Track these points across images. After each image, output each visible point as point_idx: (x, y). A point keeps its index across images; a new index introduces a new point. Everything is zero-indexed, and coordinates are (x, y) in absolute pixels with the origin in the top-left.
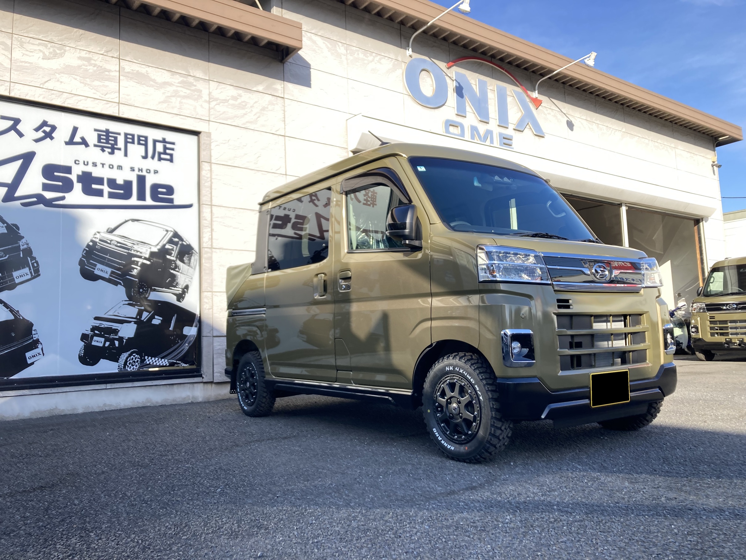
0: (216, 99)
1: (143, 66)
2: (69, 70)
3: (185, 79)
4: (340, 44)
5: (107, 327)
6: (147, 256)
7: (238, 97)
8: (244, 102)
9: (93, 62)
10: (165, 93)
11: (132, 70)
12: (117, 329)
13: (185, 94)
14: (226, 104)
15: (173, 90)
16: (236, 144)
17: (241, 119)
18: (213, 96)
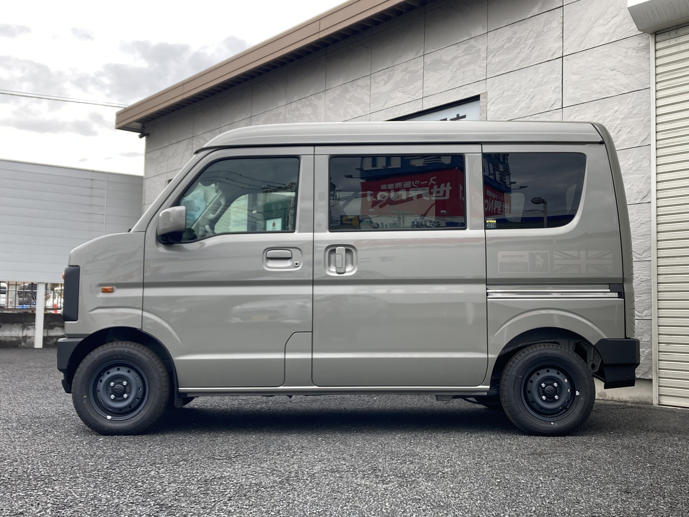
1: (439, 51)
2: (396, 87)
3: (467, 45)
7: (513, 36)
8: (519, 37)
10: (453, 69)
11: (431, 61)
13: (467, 61)
14: (501, 51)
15: (458, 63)
16: (510, 93)
17: (515, 61)
18: (490, 49)
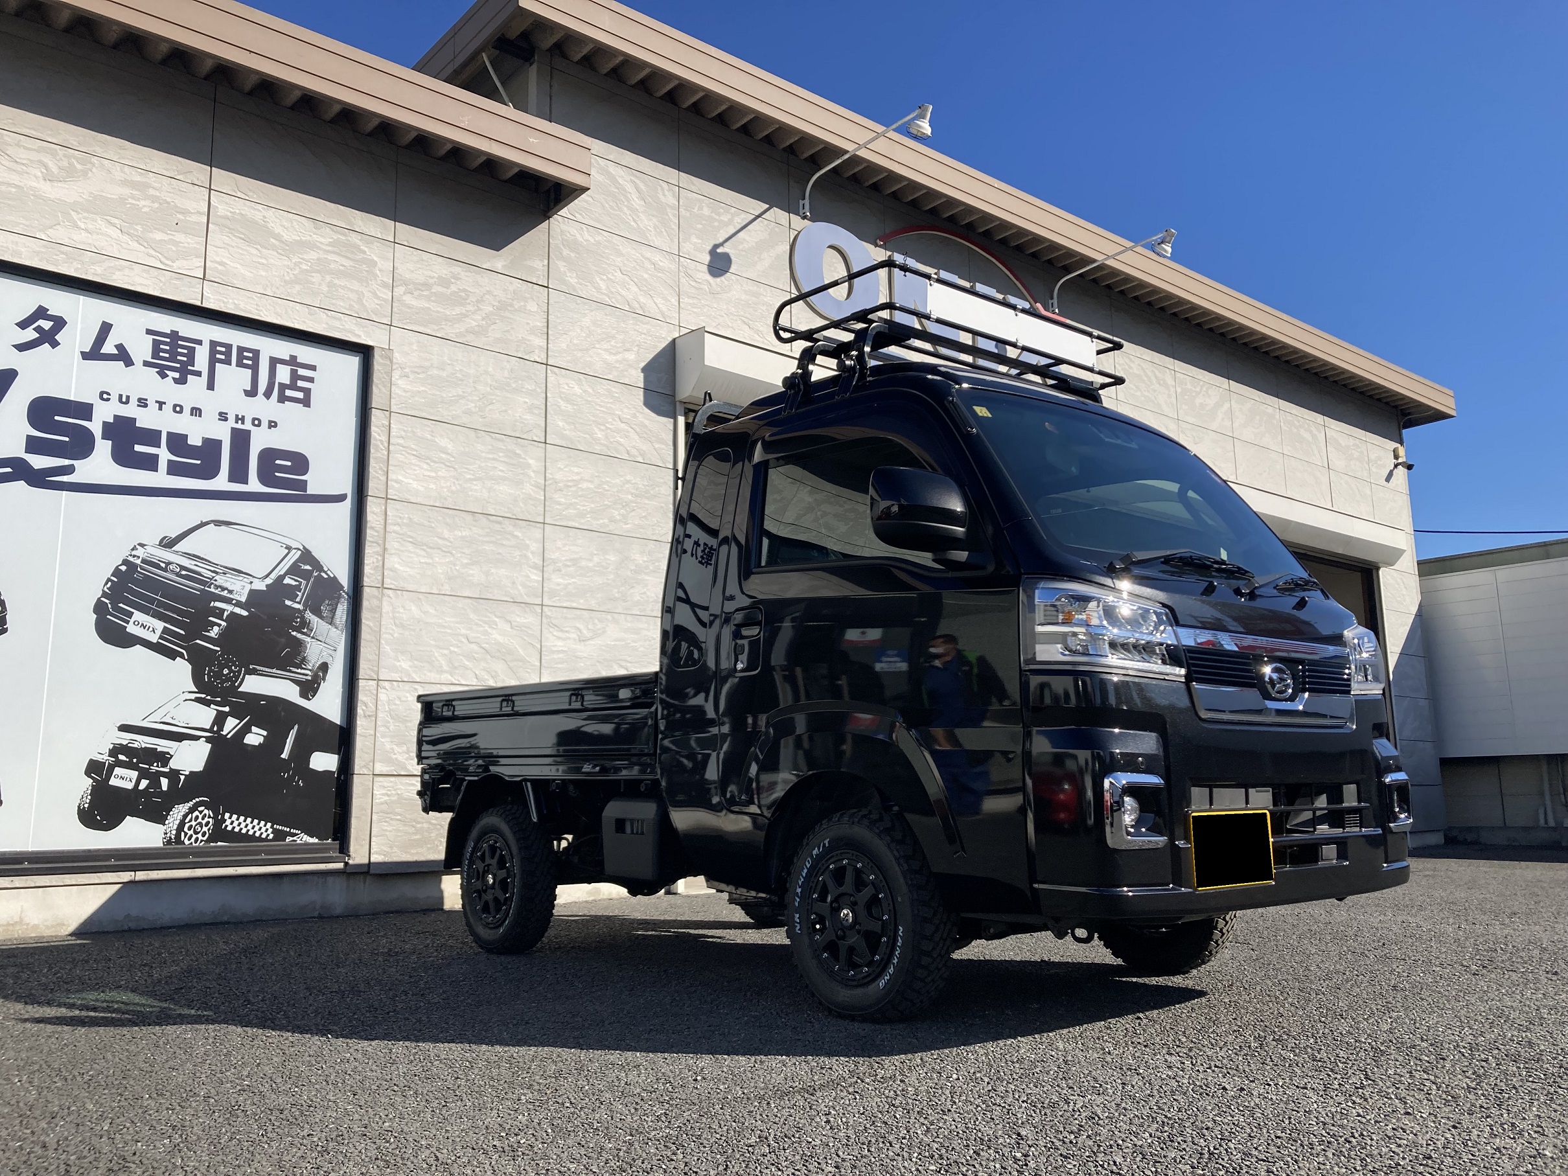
0: (405, 283)
2: (98, 206)
3: (342, 237)
4: (665, 185)
5: (145, 747)
6: (243, 599)
7: (453, 281)
8: (465, 290)
9: (151, 192)
10: (301, 263)
11: (234, 213)
12: (168, 753)
13: (342, 268)
14: (425, 293)
15: (318, 259)
16: (444, 374)
17: (456, 326)
18: (401, 275)
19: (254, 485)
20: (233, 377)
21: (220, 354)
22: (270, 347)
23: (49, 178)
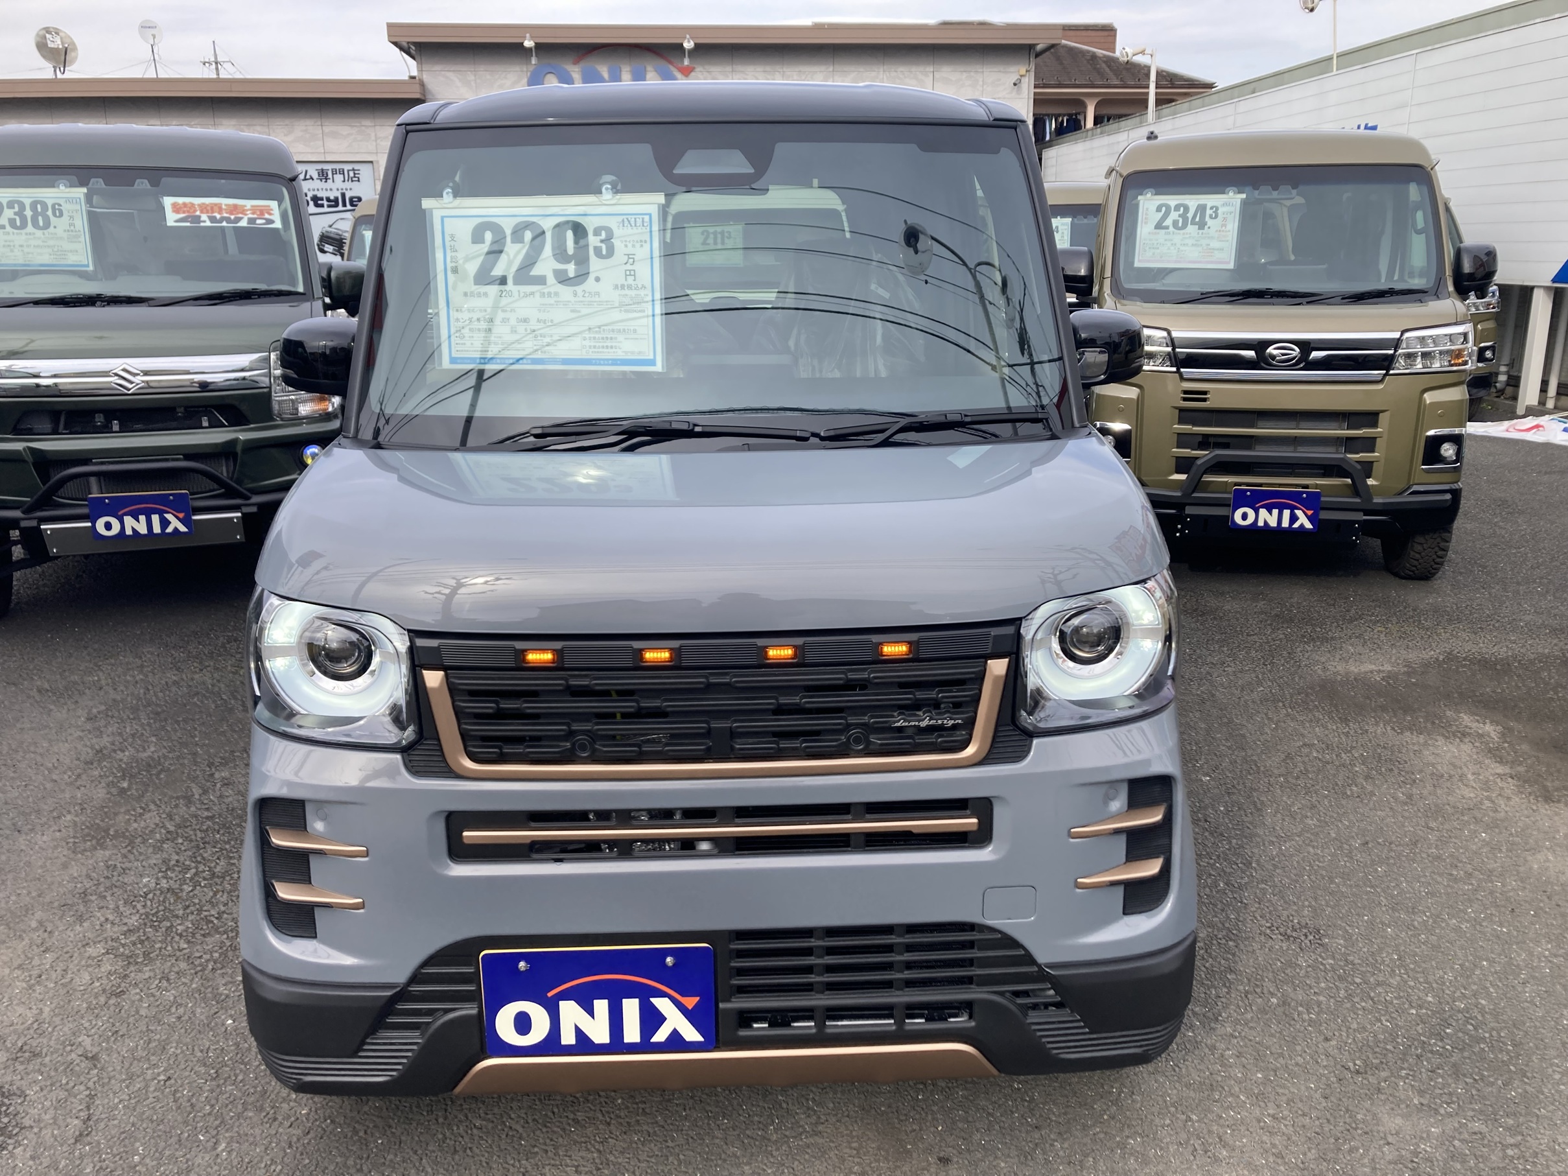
19: (349, 207)
20: (339, 178)
21: (334, 172)
22: (346, 167)
23: (285, 135)
